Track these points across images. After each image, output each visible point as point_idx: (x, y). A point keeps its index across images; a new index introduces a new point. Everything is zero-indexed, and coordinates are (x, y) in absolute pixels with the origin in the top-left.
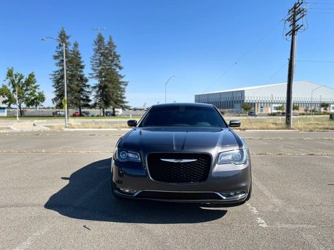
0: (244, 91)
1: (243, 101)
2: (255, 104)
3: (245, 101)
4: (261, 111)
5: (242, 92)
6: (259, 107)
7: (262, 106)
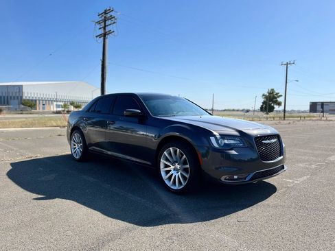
0: (22, 86)
1: (22, 97)
2: (36, 101)
3: (24, 98)
4: (44, 108)
5: (20, 87)
6: (41, 104)
7: (44, 103)
